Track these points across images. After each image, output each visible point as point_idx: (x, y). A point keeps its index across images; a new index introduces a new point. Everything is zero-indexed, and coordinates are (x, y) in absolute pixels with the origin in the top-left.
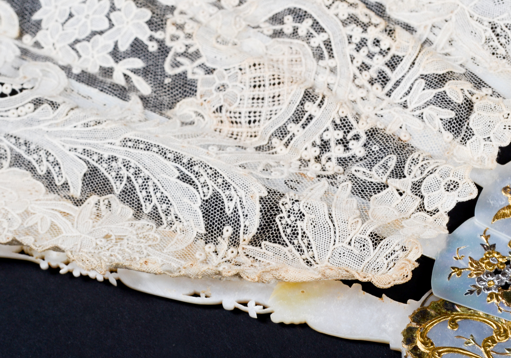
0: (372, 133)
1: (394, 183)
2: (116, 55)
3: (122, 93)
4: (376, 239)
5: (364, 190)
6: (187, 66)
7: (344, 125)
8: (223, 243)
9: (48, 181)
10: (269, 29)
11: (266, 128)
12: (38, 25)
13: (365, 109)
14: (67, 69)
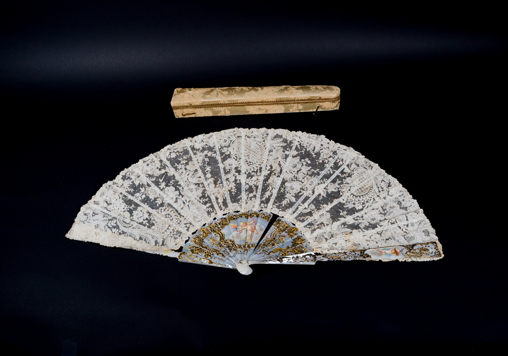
0: (177, 231)
1: (179, 237)
2: (144, 220)
3: (144, 225)
4: (176, 244)
5: (175, 238)
6: (154, 222)
7: (174, 230)
8: (157, 246)
9: (134, 238)
10: (165, 216)
11: (164, 230)
12: (133, 215)
13: (177, 228)
14: (137, 222)
